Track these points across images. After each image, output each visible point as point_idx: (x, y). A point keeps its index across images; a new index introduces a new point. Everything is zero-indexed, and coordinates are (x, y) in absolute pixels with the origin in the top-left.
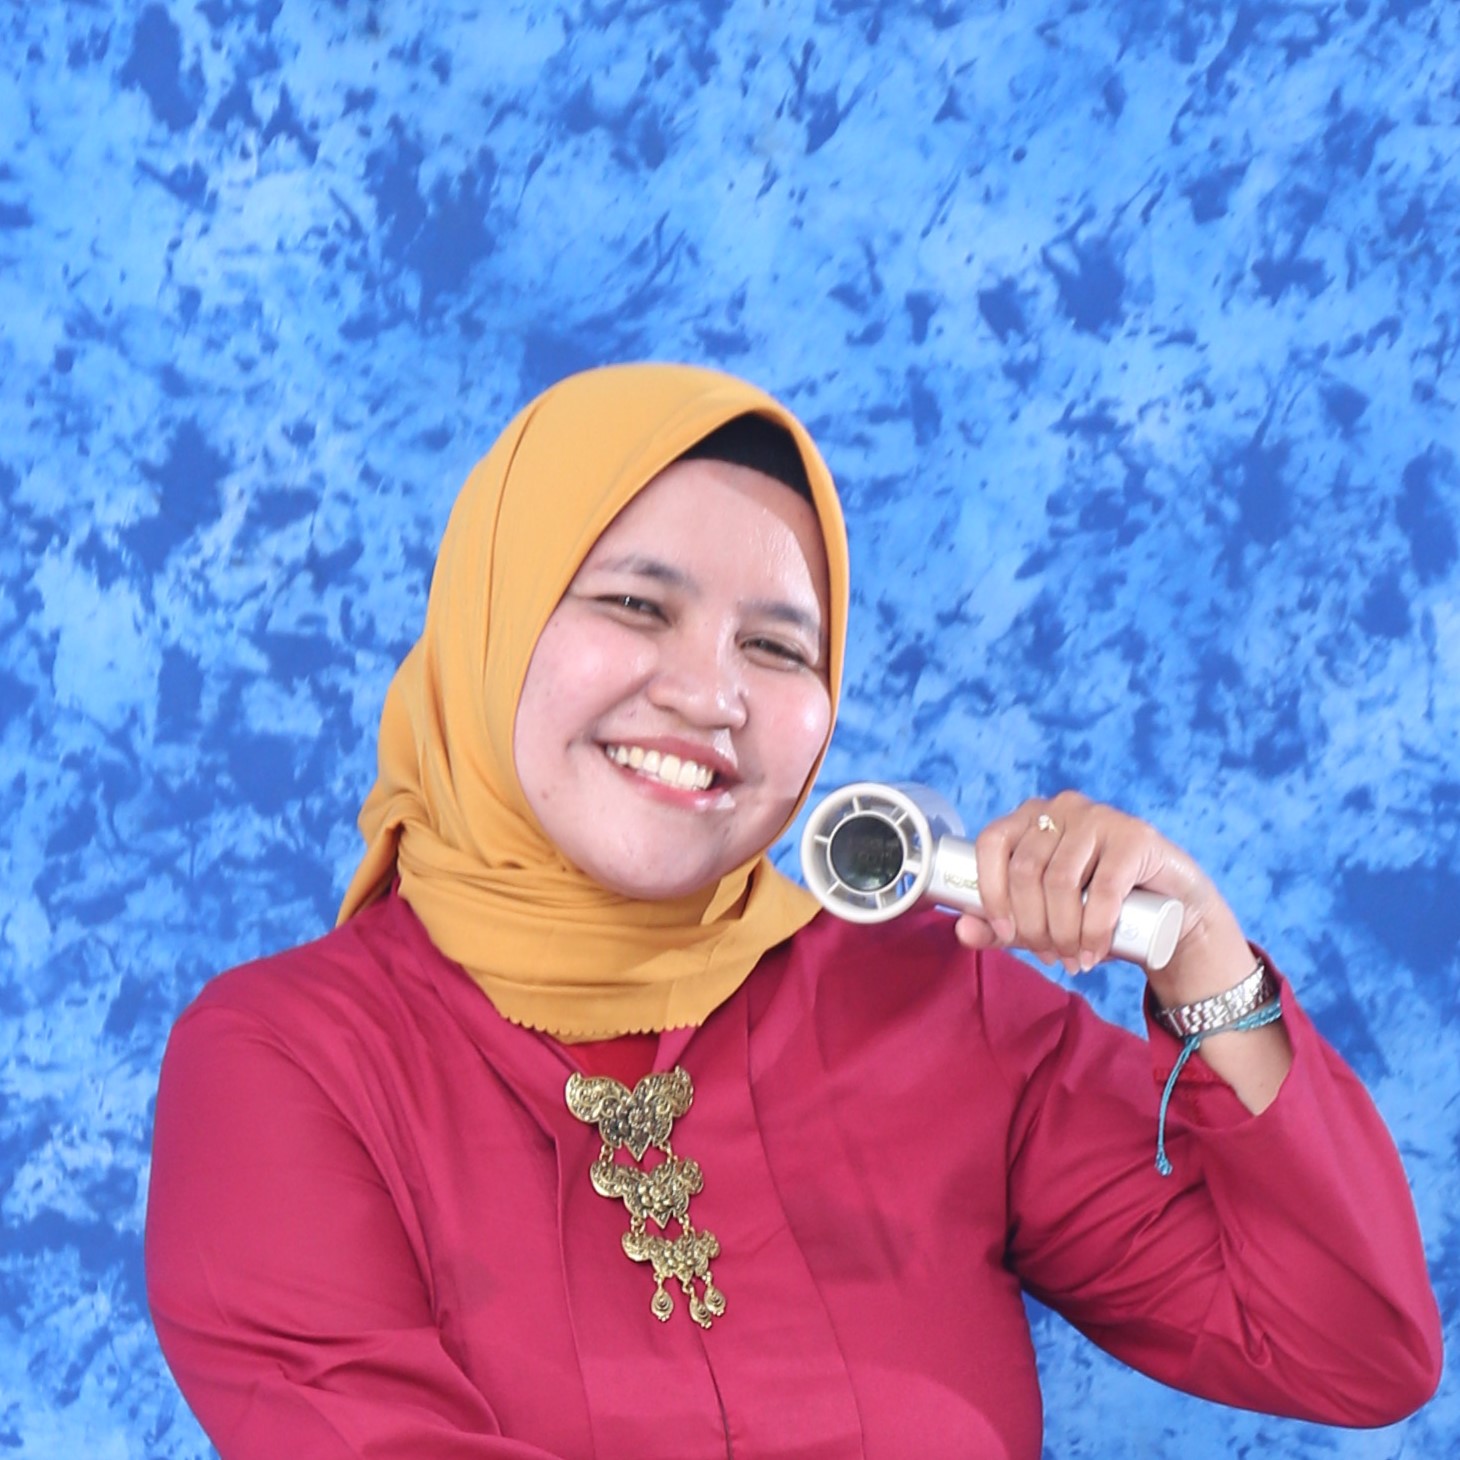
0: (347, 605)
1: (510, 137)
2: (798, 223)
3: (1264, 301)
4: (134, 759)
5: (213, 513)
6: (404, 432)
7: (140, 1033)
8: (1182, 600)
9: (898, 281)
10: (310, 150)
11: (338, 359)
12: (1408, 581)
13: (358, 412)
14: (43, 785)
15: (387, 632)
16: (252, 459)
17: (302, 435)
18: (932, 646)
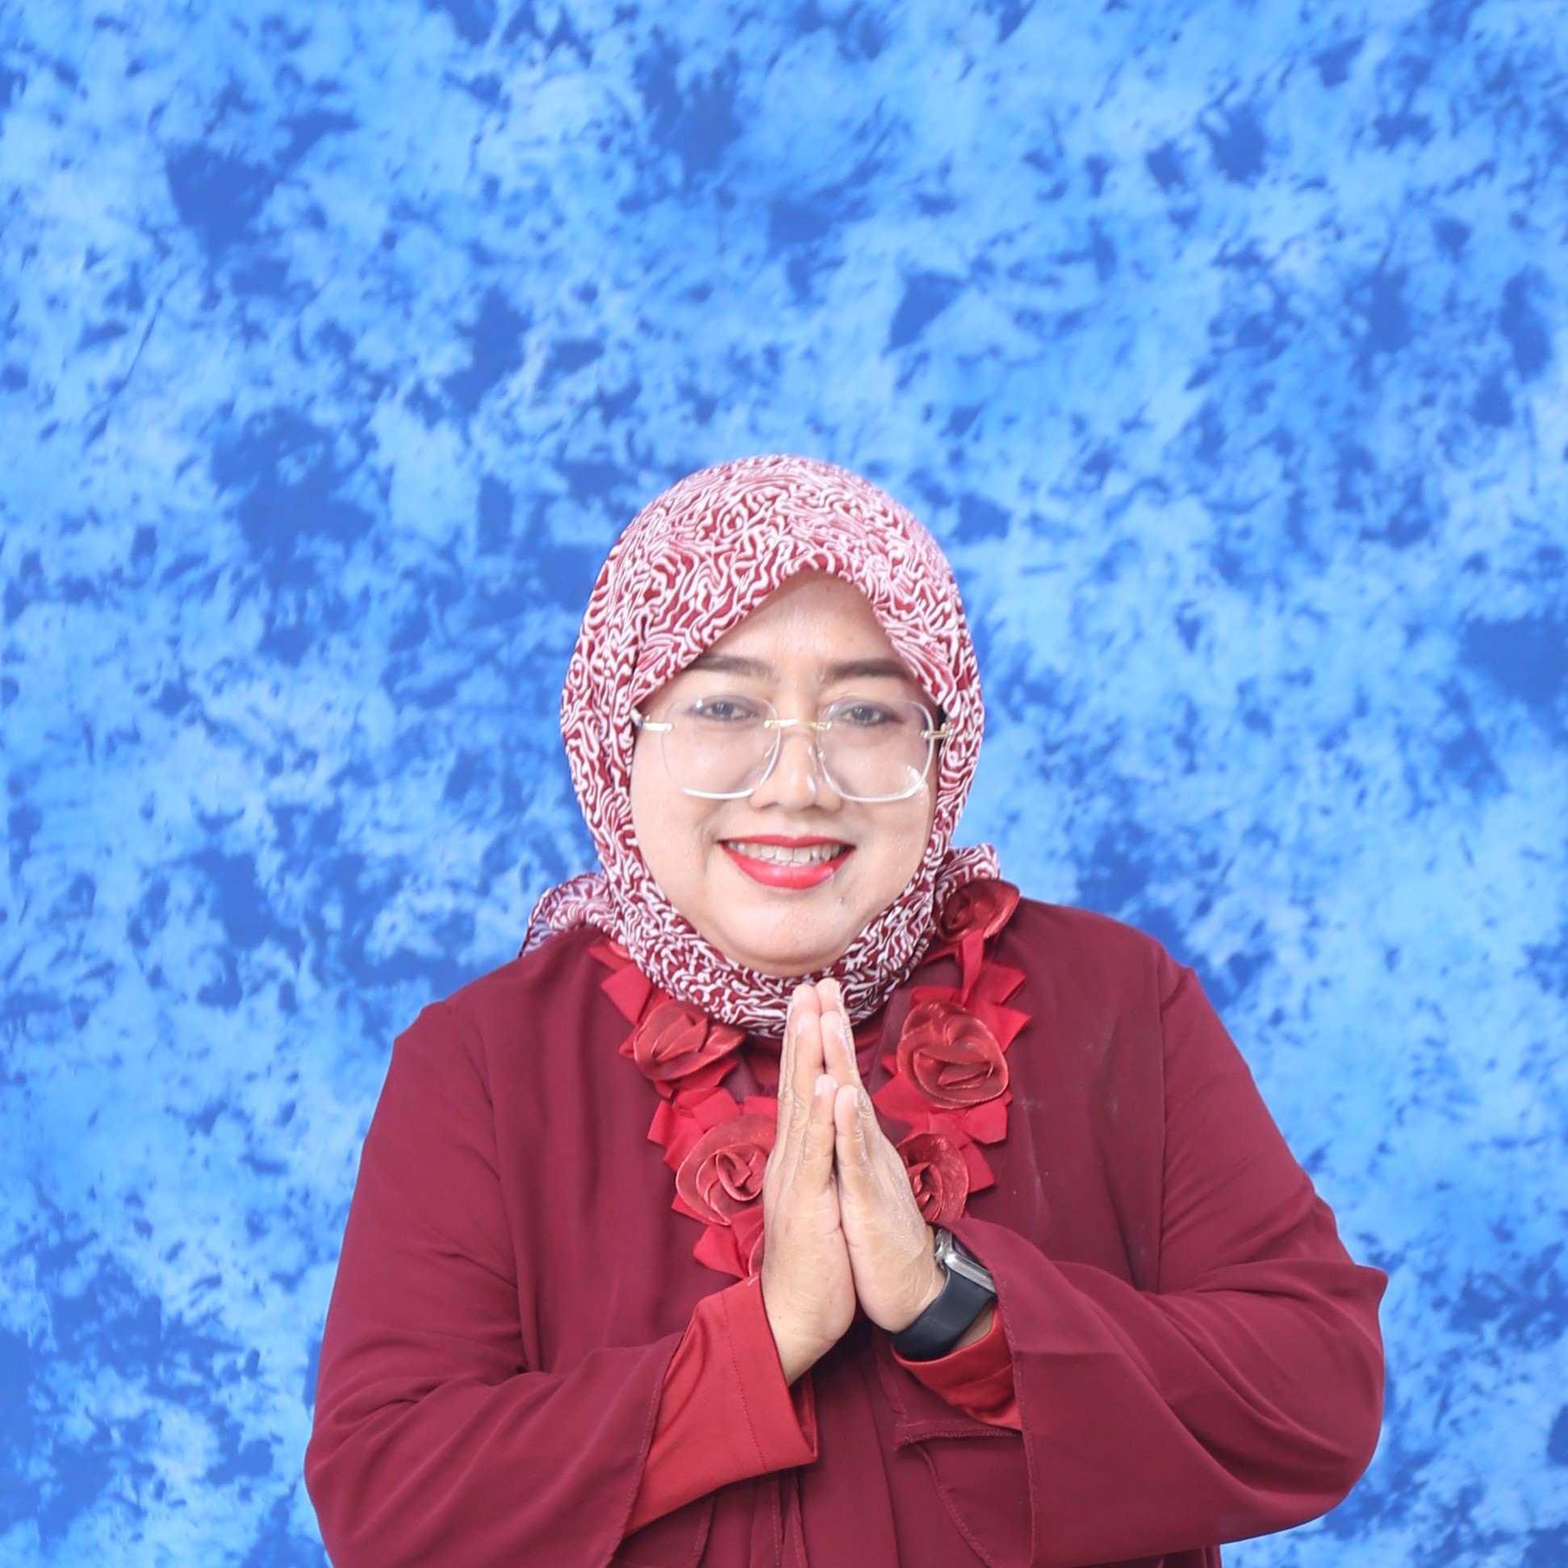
0: (630, 437)
1: (754, 40)
2: (993, 101)
3: (1381, 152)
4: (459, 570)
5: (516, 362)
6: (674, 287)
7: (472, 798)
8: (1323, 402)
9: (1078, 146)
10: (586, 57)
11: (615, 231)
12: (1510, 379)
13: (634, 273)
14: (384, 596)
15: (666, 455)
16: (547, 316)
17: (588, 294)
18: (1118, 449)
